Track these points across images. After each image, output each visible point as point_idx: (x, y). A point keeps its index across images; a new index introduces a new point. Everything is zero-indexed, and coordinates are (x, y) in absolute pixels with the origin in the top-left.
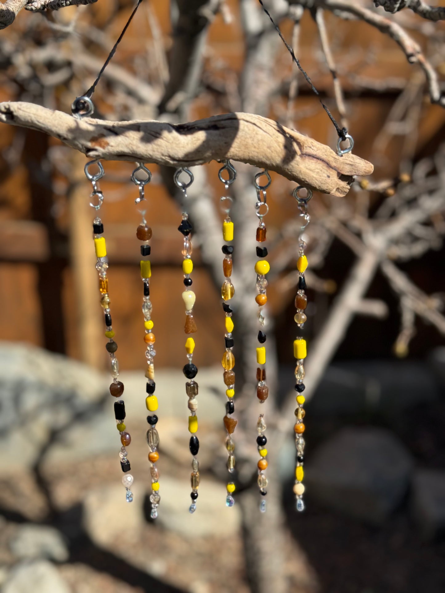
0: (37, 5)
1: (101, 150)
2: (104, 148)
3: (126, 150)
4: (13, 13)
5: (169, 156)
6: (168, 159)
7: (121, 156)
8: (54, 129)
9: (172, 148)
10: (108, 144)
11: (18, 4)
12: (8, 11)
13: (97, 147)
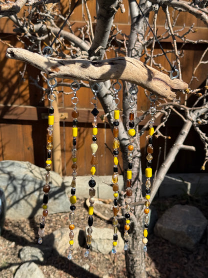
0: (31, 3)
1: (56, 73)
2: (57, 72)
3: (68, 73)
4: (19, 7)
5: (89, 77)
6: (88, 78)
7: (66, 76)
8: (34, 62)
9: (91, 73)
10: (60, 70)
11: (22, 3)
12: (17, 6)
13: (54, 71)
